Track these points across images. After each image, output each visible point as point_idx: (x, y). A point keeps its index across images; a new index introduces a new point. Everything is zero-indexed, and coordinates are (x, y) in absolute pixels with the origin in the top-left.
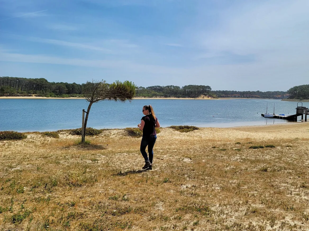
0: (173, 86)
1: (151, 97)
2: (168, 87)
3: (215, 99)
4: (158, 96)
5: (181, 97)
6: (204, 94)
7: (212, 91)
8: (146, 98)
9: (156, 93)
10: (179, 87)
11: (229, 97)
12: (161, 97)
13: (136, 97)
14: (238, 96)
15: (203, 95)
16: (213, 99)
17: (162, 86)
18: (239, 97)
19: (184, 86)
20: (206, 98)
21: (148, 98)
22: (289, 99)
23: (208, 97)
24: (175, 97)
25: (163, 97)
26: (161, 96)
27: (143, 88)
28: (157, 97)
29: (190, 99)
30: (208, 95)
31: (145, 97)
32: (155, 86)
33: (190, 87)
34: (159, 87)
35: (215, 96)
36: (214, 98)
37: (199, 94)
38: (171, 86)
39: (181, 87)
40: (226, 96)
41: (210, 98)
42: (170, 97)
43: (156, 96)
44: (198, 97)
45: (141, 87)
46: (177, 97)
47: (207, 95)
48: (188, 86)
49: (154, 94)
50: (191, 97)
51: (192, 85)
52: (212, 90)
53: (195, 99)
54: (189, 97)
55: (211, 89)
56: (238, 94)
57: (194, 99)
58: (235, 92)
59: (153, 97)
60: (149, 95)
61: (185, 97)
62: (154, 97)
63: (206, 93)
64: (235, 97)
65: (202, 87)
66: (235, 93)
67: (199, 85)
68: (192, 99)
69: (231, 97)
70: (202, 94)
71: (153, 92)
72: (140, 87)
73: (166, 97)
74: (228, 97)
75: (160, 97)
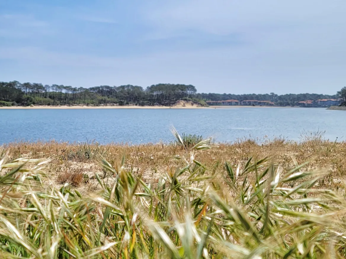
0: (132, 86)
1: (97, 106)
2: (123, 87)
3: (203, 108)
4: (108, 103)
5: (146, 105)
6: (185, 100)
7: (199, 94)
8: (90, 107)
9: (105, 99)
10: (141, 88)
11: (219, 105)
12: (114, 105)
13: (73, 105)
14: (236, 102)
15: (182, 101)
16: (200, 108)
17: (113, 86)
18: (236, 104)
19: (150, 86)
20: (188, 106)
21: (92, 106)
22: (341, 107)
23: (192, 104)
24: (136, 105)
25: (117, 105)
26: (113, 103)
27: (84, 89)
28: (106, 105)
29: (161, 107)
30: (191, 102)
31: (88, 105)
32: (102, 87)
33: (160, 87)
34: (107, 87)
35: (202, 102)
36: (202, 105)
37: (176, 100)
38: (128, 86)
39: (145, 88)
40: (215, 104)
41: (195, 106)
42: (127, 104)
43: (105, 102)
44: (174, 104)
45: (81, 88)
46: (140, 105)
47: (190, 100)
48: (157, 85)
49: (102, 100)
50: (163, 105)
51: (163, 85)
52: (197, 93)
53: (172, 108)
54: (160, 104)
55: (195, 90)
56: (235, 99)
57: (168, 107)
58: (230, 97)
59: (100, 106)
60: (94, 101)
61: (153, 105)
62: (103, 106)
63: (187, 98)
64: (230, 104)
65: (181, 88)
66: (228, 98)
67: (176, 84)
68: (164, 107)
69: (224, 104)
70: (182, 99)
71: (100, 97)
72: (79, 89)
73: (121, 104)
74: (217, 104)
75: (112, 106)
